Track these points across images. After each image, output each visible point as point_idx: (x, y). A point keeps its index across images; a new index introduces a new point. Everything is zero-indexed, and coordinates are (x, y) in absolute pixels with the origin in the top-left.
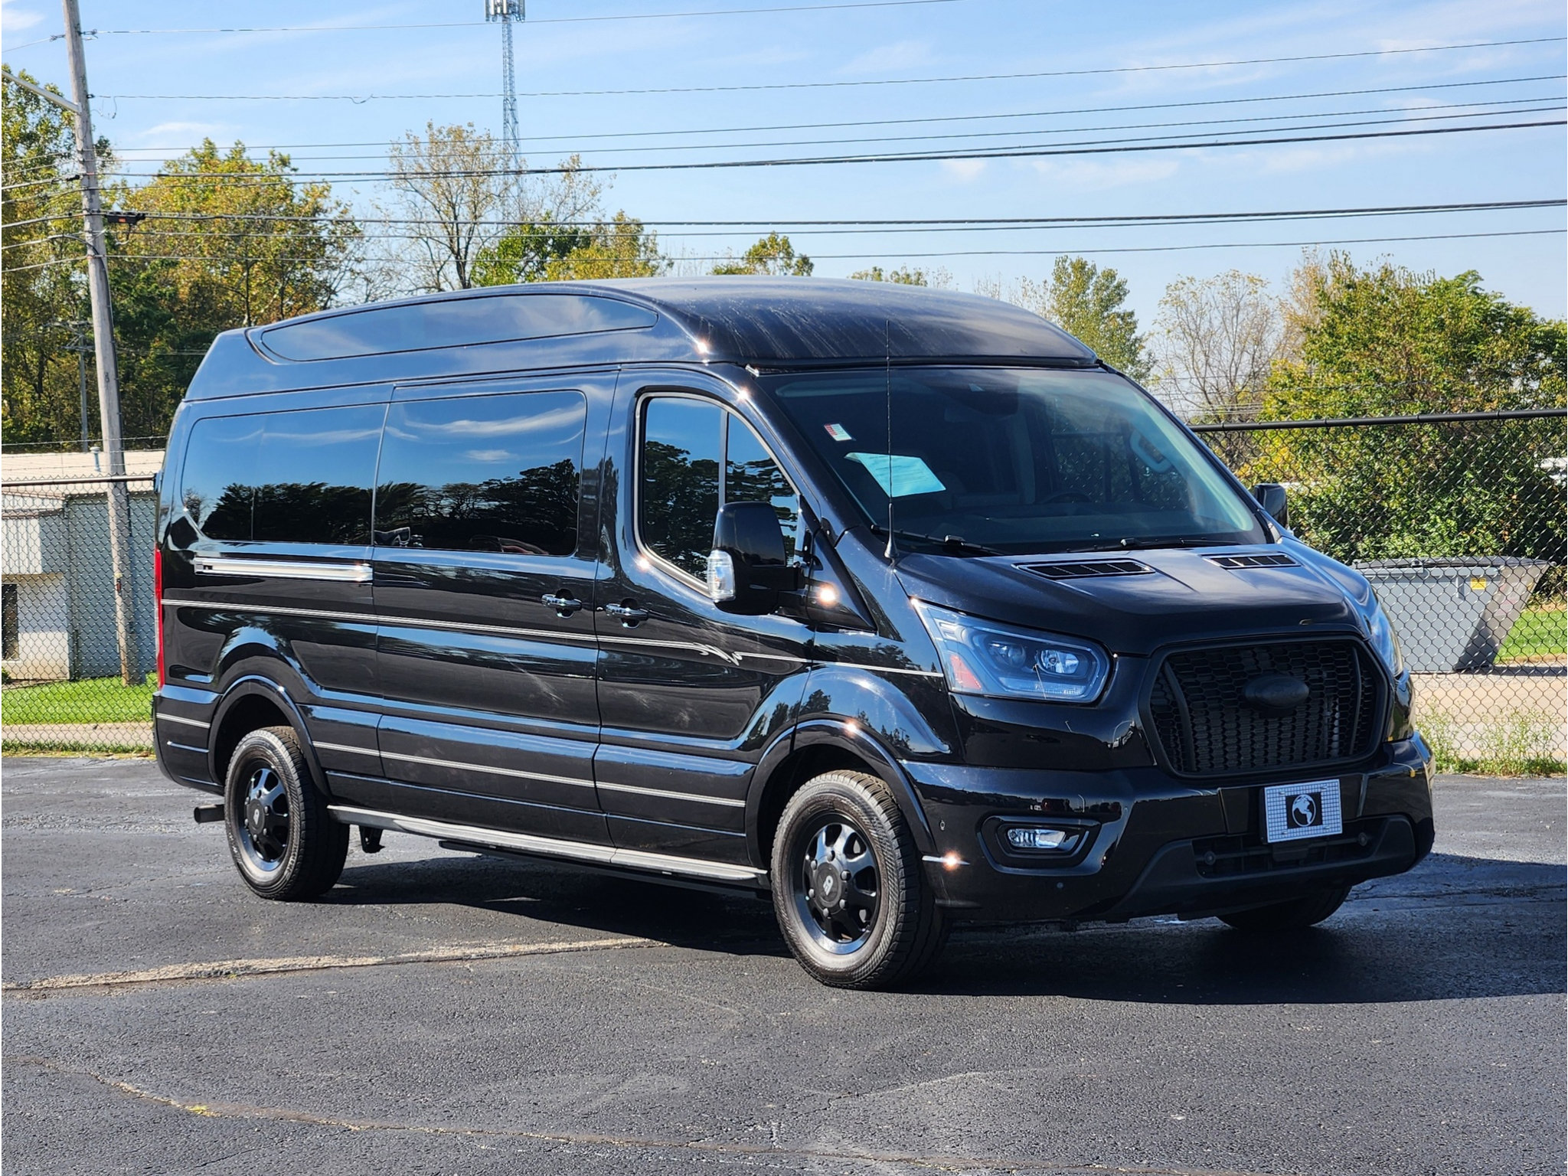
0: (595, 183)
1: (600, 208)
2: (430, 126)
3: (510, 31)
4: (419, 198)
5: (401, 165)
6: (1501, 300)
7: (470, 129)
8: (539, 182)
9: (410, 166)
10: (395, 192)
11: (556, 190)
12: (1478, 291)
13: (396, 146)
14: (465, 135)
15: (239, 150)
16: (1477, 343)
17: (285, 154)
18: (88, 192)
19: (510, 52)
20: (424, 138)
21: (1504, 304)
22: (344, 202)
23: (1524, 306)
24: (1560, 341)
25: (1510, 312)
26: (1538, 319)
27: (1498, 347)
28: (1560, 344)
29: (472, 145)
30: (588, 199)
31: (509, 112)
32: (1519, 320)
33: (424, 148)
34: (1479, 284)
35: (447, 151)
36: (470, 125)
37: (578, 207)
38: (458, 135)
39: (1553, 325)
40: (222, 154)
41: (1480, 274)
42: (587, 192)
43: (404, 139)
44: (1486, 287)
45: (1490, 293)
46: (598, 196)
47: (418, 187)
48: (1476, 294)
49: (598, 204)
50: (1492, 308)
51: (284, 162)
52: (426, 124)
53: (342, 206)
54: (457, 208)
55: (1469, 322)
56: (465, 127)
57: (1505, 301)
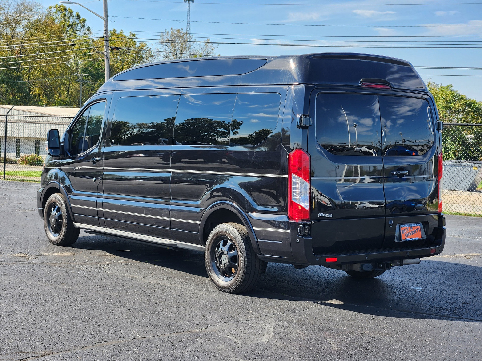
0: (213, 46)
1: (214, 53)
2: (172, 29)
3: (190, 5)
4: (167, 47)
5: (163, 38)
6: (458, 93)
7: (182, 30)
8: (199, 45)
9: (165, 38)
10: (161, 45)
11: (203, 47)
12: (452, 90)
13: (162, 33)
14: (180, 32)
15: (122, 32)
16: (451, 103)
17: (134, 33)
18: (106, 41)
19: (189, 11)
20: (170, 31)
21: (459, 94)
22: (149, 47)
23: (463, 95)
24: (473, 104)
25: (460, 96)
26: (467, 99)
27: (457, 105)
28: (473, 105)
29: (182, 35)
30: (211, 51)
31: (188, 26)
32: (462, 98)
33: (170, 34)
34: (452, 88)
35: (175, 35)
36: (182, 29)
37: (208, 52)
38: (178, 31)
39: (471, 100)
40: (118, 32)
41: (453, 86)
42: (211, 49)
43: (165, 32)
44: (454, 89)
45: (455, 91)
46: (214, 50)
47: (167, 45)
48: (451, 91)
49: (214, 52)
50: (455, 95)
51: (134, 36)
52: (171, 28)
53: (149, 48)
54: (177, 51)
55: (449, 98)
56: (181, 30)
57: (459, 93)
